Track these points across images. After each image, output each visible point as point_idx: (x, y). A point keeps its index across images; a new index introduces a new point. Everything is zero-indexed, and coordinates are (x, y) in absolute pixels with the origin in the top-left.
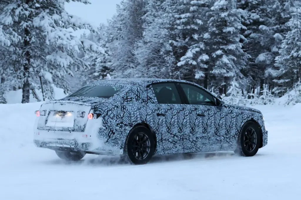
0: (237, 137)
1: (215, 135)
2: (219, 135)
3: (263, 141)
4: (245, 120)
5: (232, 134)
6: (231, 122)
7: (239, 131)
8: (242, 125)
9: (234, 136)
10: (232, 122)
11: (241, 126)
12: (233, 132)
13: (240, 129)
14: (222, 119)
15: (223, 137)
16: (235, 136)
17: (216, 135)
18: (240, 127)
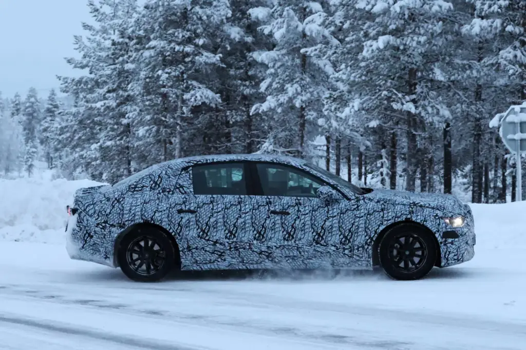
0: (370, 247)
1: (314, 244)
2: (325, 244)
3: (443, 255)
4: (389, 222)
5: (356, 243)
6: (353, 224)
7: (374, 239)
8: (381, 228)
9: (363, 247)
10: (356, 224)
11: (379, 231)
12: (360, 239)
13: (376, 235)
14: (331, 219)
15: (333, 248)
16: (366, 247)
17: (317, 243)
18: (376, 232)
